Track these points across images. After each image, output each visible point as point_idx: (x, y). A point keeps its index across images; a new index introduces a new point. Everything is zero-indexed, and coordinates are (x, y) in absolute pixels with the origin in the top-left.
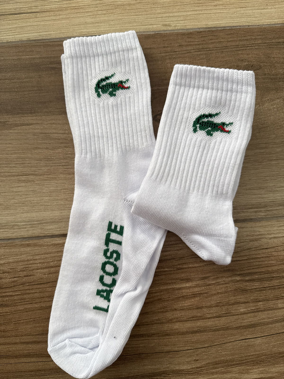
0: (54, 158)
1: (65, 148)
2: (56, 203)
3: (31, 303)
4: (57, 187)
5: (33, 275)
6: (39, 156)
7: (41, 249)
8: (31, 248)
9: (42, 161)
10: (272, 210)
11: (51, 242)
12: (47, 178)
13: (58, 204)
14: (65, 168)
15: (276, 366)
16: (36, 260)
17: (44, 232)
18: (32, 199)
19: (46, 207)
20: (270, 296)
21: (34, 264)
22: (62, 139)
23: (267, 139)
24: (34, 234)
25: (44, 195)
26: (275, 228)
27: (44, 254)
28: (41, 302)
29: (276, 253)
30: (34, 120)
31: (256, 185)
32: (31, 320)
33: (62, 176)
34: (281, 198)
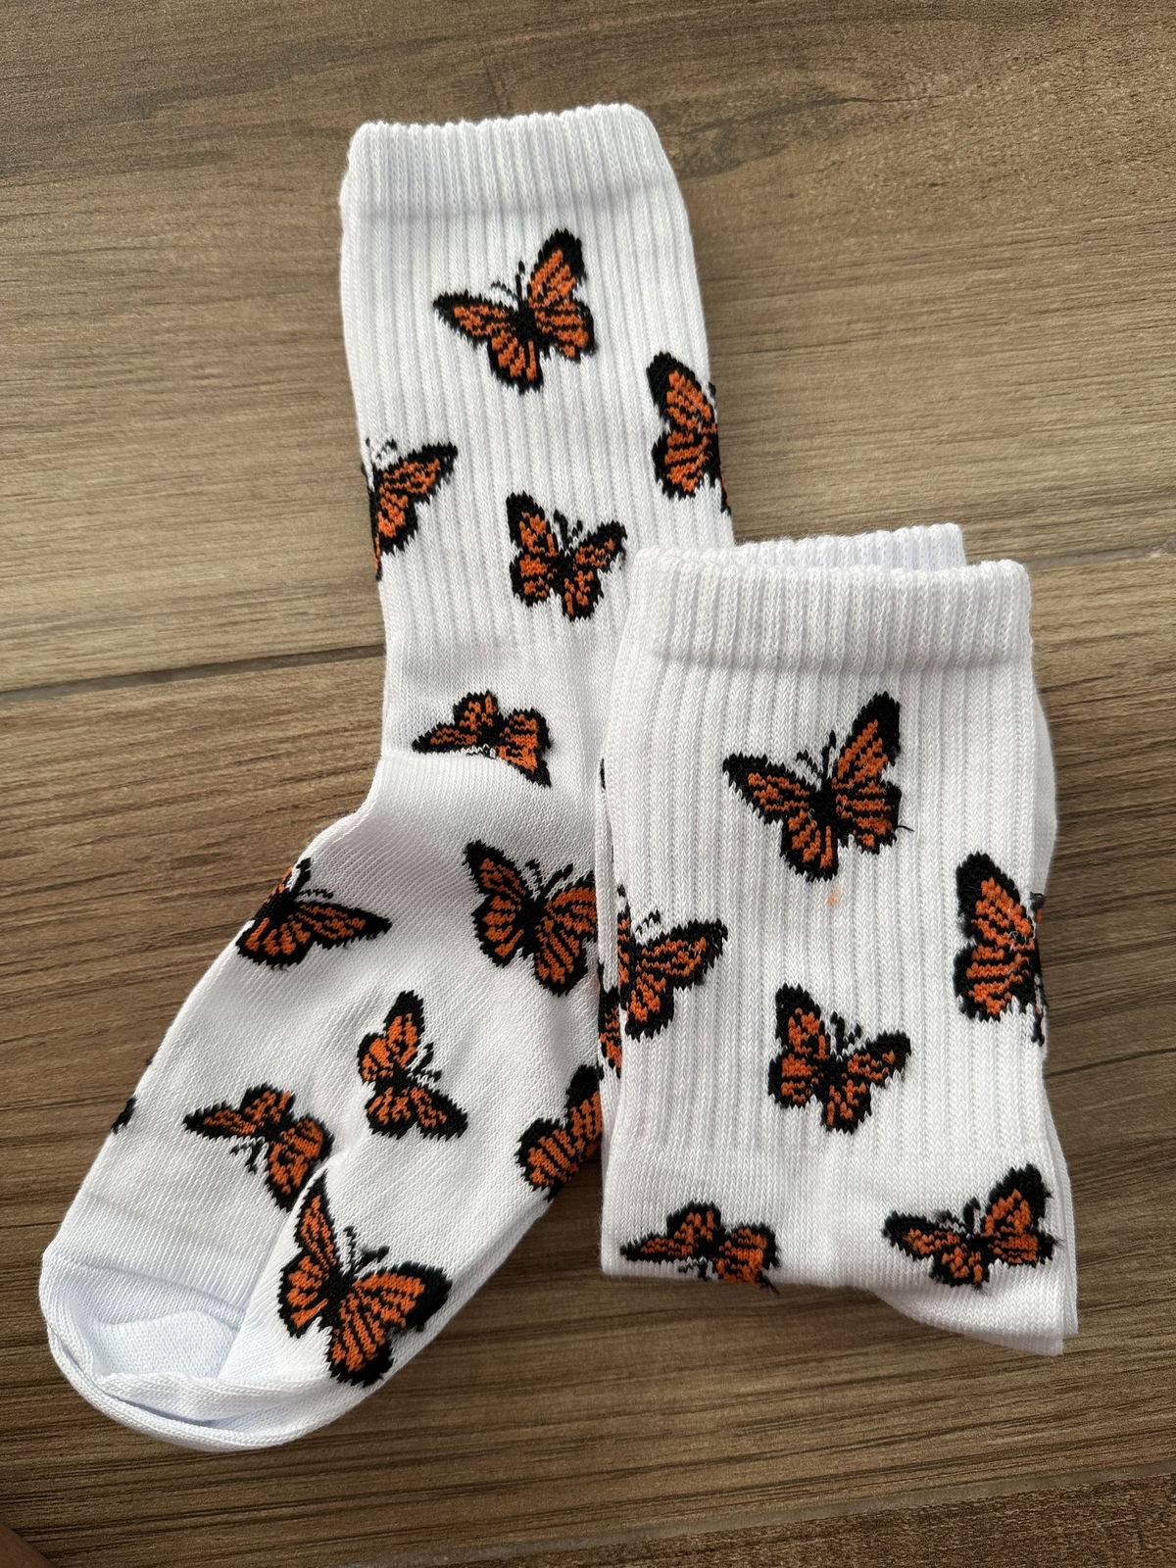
0: (104, 352)
1: (149, 310)
2: (119, 538)
3: (27, 972)
4: (118, 471)
5: (29, 848)
6: (40, 348)
7: (62, 737)
8: (18, 736)
9: (52, 368)
10: (1057, 525)
11: (104, 705)
12: (79, 436)
13: (124, 542)
14: (151, 392)
15: (1110, 1203)
16: (41, 784)
17: (70, 666)
18: (17, 528)
19: (77, 559)
20: (1068, 898)
21: (35, 801)
22: (135, 271)
23: (1019, 225)
24: (27, 677)
25: (65, 511)
26: (1076, 603)
27: (76, 758)
28: (67, 965)
29: (1084, 709)
30: (17, 200)
31: (980, 422)
32: (30, 1041)
33: (136, 424)
34: (1094, 470)
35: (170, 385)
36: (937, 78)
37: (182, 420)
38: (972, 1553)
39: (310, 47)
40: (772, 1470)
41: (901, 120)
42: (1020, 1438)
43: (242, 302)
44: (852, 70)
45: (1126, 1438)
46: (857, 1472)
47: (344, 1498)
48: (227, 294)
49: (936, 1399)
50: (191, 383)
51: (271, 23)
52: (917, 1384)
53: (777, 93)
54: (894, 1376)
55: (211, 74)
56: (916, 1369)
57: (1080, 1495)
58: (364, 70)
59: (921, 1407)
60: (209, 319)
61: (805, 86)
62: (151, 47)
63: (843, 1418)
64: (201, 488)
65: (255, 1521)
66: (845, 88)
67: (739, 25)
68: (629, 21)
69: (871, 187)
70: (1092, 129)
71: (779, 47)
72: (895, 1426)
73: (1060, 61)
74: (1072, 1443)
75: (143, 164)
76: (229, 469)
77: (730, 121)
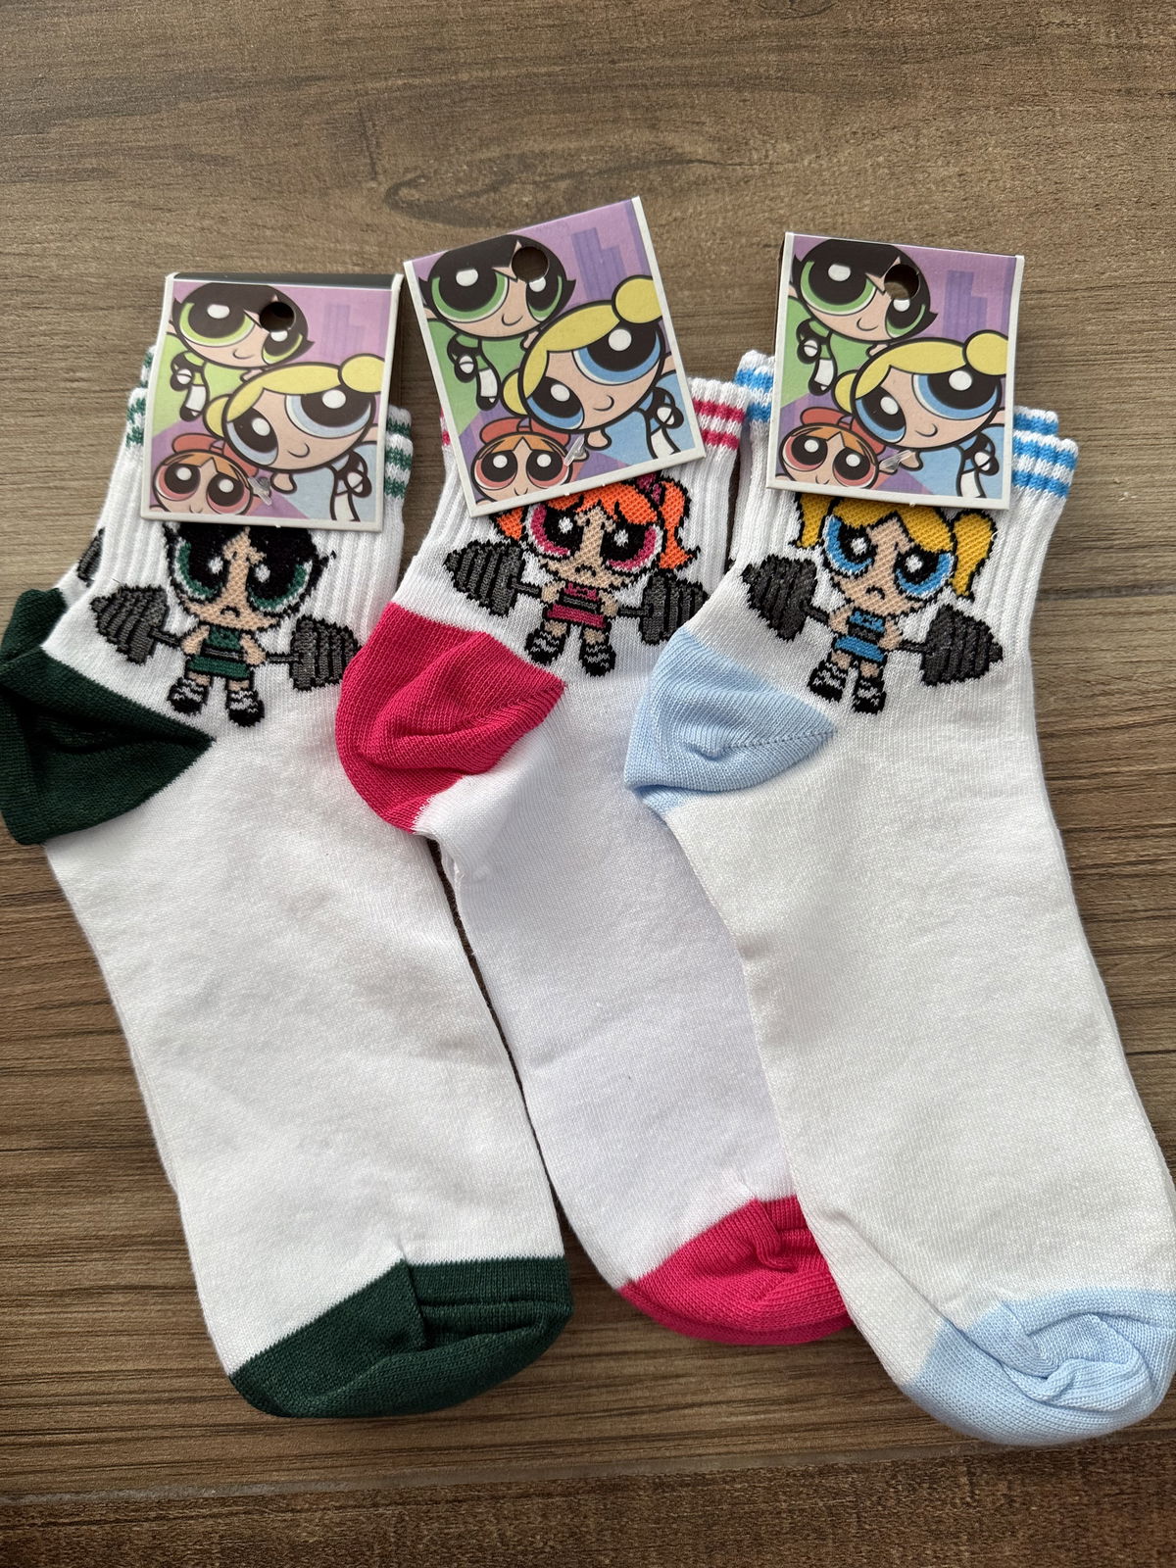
35: (43, 385)
36: (779, 146)
37: (50, 419)
38: (700, 1521)
39: (198, 77)
40: (520, 1431)
41: (742, 183)
42: (753, 1417)
43: (115, 312)
44: (700, 133)
45: (853, 1425)
46: (600, 1439)
47: (122, 1429)
48: (101, 304)
49: (678, 1376)
50: (62, 384)
51: (163, 52)
52: (661, 1360)
53: (627, 150)
54: (641, 1352)
55: (103, 97)
56: (661, 1347)
57: (806, 1474)
58: (247, 101)
59: (663, 1382)
60: (83, 326)
61: (654, 146)
62: (48, 65)
63: (590, 1388)
64: (63, 483)
65: (40, 1444)
66: (692, 150)
67: (599, 84)
68: (496, 73)
69: (709, 244)
70: (920, 203)
71: (634, 107)
72: (638, 1399)
73: (896, 138)
74: (801, 1425)
75: (33, 176)
76: (89, 468)
77: (582, 173)
